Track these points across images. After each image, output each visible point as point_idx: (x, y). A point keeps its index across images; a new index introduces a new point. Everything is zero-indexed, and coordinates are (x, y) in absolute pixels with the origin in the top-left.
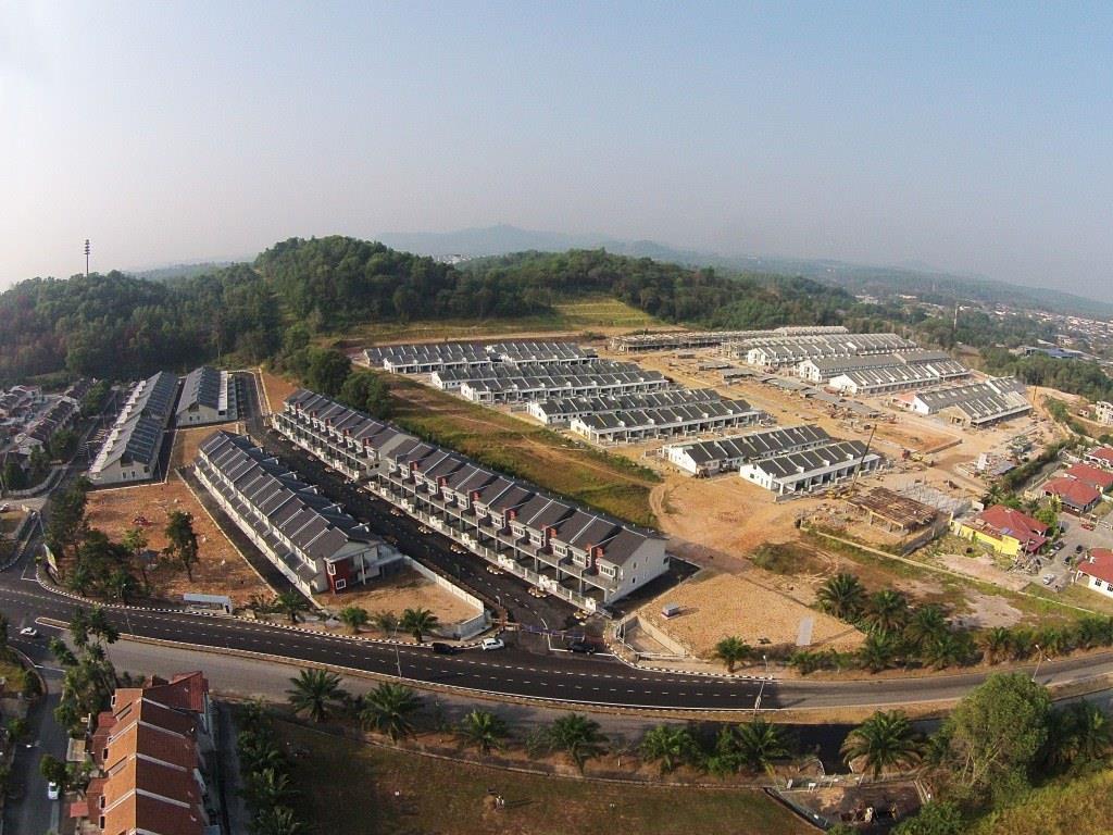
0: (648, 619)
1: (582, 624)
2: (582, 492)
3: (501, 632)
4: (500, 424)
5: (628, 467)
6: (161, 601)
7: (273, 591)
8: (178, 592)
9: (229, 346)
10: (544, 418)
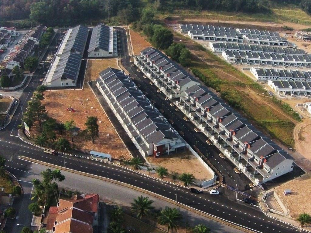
0: (278, 194)
1: (251, 190)
2: (266, 123)
3: (219, 187)
4: (237, 77)
5: (289, 111)
6: (79, 152)
7: (129, 152)
8: (87, 148)
9: (114, 12)
10: (257, 77)
